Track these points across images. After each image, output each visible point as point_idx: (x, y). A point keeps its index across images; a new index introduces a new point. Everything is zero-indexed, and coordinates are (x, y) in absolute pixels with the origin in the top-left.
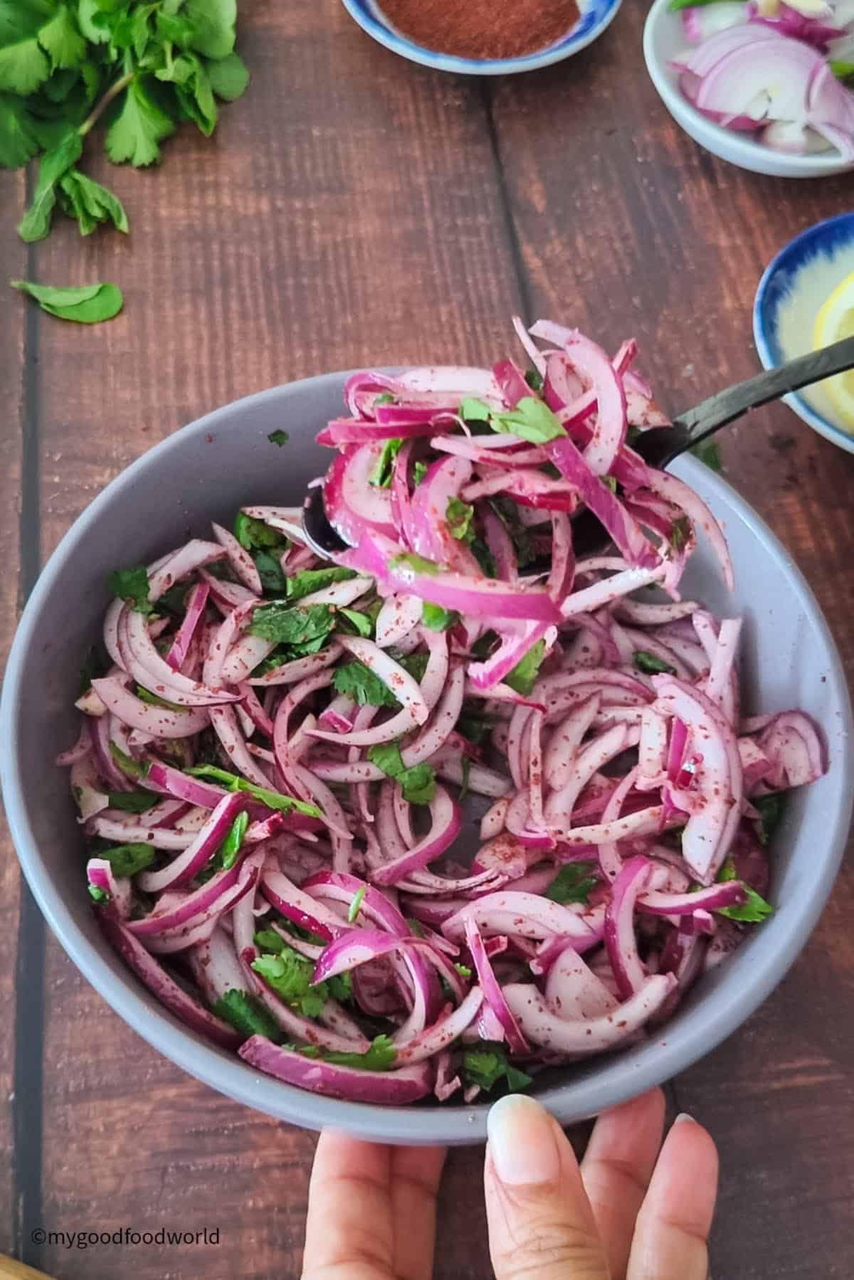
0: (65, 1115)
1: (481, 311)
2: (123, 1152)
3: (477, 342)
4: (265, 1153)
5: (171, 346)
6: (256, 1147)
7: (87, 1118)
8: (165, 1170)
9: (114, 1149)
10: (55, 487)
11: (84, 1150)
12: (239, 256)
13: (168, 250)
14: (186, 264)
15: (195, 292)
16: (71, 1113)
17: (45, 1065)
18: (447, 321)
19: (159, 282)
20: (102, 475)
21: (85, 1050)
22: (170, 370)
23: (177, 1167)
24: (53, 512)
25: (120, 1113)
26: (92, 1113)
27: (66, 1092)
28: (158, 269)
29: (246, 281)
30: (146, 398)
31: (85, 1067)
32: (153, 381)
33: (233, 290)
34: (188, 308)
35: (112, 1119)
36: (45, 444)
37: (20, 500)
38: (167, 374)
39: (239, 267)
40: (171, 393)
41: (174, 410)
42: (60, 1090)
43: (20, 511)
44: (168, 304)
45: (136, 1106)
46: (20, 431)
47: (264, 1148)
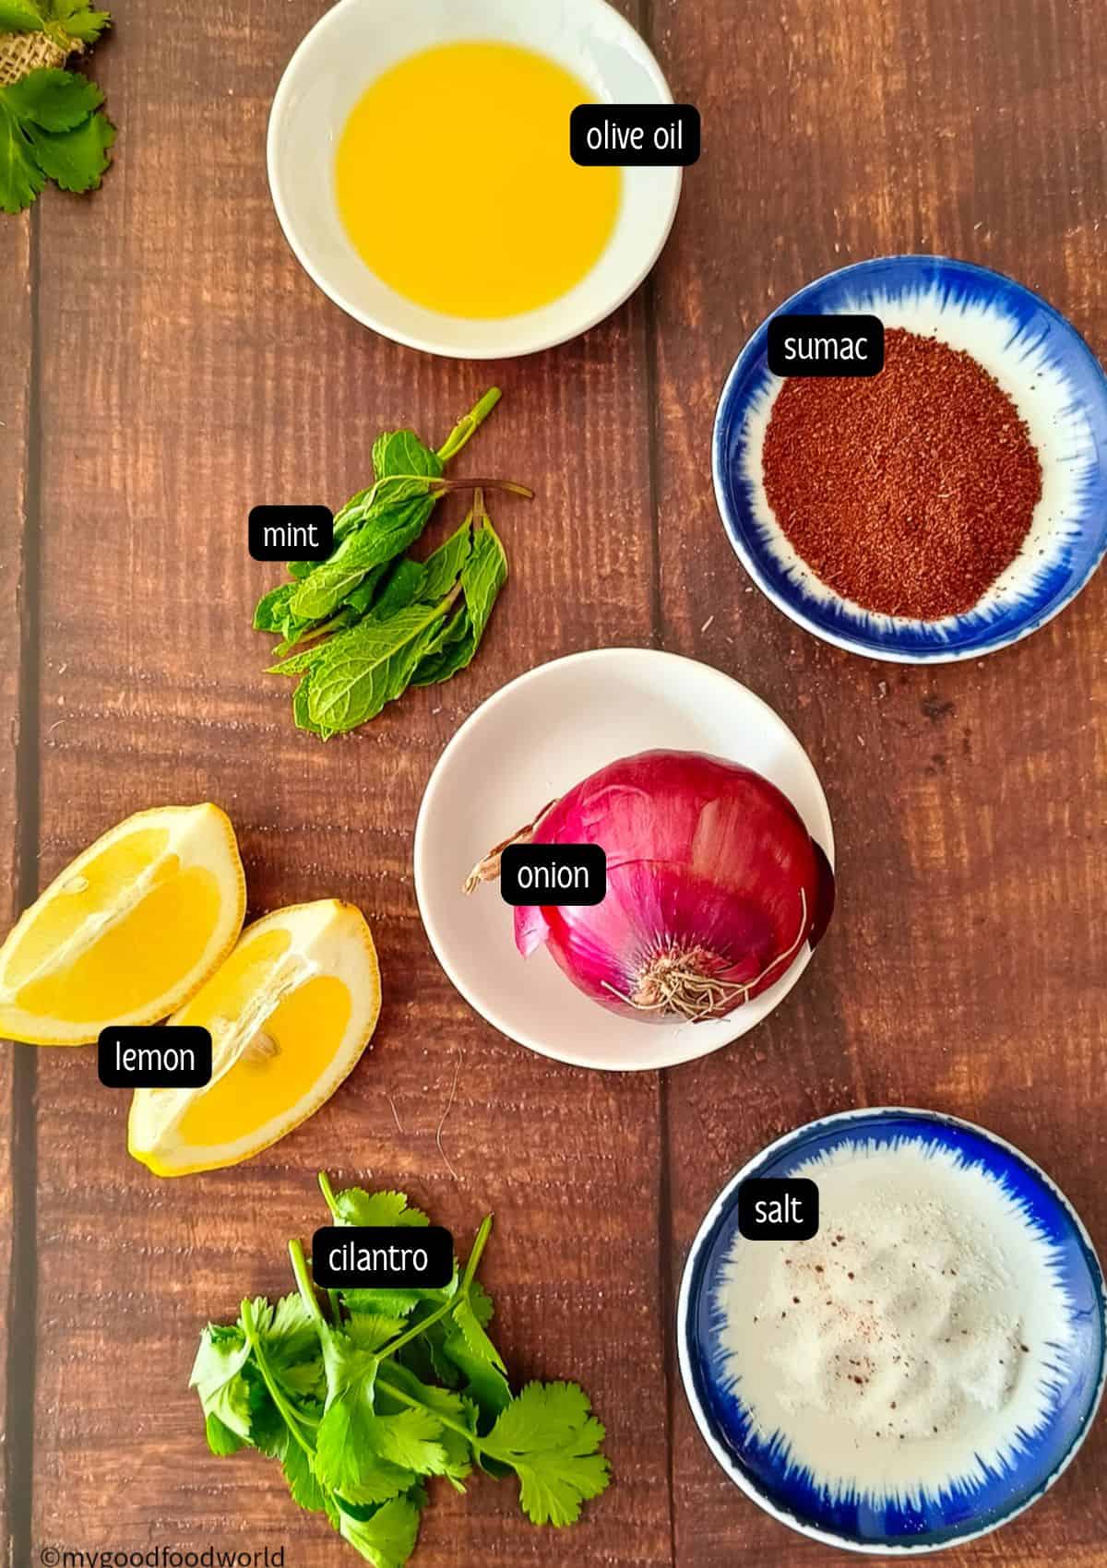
0: (56, 1461)
1: (597, 485)
2: (111, 1503)
3: (586, 533)
4: (251, 1516)
5: (207, 513)
6: (241, 1509)
7: (76, 1466)
8: (153, 1523)
9: (104, 1500)
10: (58, 713)
11: (75, 1498)
12: (300, 376)
13: (209, 361)
14: (231, 380)
15: (240, 428)
16: (61, 1461)
17: (36, 1408)
18: (552, 497)
19: (196, 409)
20: (115, 700)
21: (77, 1397)
22: (203, 550)
23: (166, 1524)
24: (57, 746)
25: (110, 1465)
26: (82, 1463)
27: (58, 1438)
28: (194, 387)
29: (306, 416)
30: (172, 591)
31: (78, 1414)
32: (182, 565)
33: (289, 430)
34: (230, 455)
35: (101, 1469)
36: (48, 648)
37: (17, 727)
38: (200, 555)
39: (297, 391)
40: (202, 585)
41: (205, 611)
42: (51, 1436)
43: (17, 742)
44: (205, 444)
45: (127, 1459)
46: (17, 628)
47: (251, 1511)
